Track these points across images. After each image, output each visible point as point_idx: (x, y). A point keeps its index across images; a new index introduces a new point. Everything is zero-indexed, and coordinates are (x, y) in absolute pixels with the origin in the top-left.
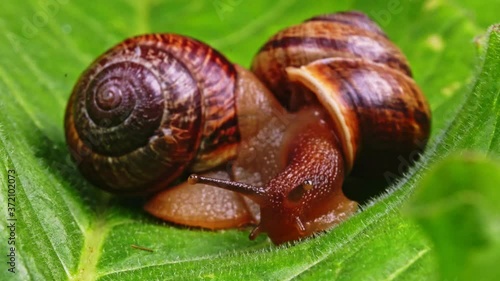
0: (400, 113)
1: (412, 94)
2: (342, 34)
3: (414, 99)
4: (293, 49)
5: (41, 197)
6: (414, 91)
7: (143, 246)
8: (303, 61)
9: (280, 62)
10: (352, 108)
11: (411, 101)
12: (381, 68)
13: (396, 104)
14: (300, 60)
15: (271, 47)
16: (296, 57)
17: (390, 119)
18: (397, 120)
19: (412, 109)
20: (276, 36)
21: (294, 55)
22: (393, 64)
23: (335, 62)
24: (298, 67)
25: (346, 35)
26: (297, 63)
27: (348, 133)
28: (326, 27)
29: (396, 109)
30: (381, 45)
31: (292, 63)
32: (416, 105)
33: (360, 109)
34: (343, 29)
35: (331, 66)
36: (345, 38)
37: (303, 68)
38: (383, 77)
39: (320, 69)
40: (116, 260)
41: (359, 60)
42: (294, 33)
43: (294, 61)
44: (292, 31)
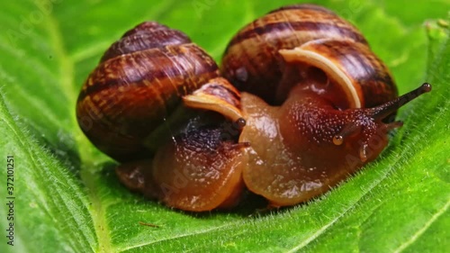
7: (149, 222)
9: (270, 46)
31: (284, 46)
35: (326, 45)
37: (297, 49)
39: (317, 48)
40: (129, 236)
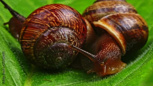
0: (137, 29)
1: (140, 20)
2: (110, 5)
3: (141, 22)
4: (93, 15)
5: (10, 62)
6: (140, 19)
8: (98, 18)
10: (120, 32)
11: (140, 23)
12: (126, 14)
13: (135, 26)
14: (97, 18)
15: (85, 15)
16: (95, 18)
17: (135, 32)
18: (137, 32)
19: (141, 26)
20: (86, 10)
21: (94, 17)
22: (130, 11)
23: (110, 17)
24: (97, 21)
25: (111, 5)
26: (96, 20)
27: (121, 42)
28: (103, 4)
29: (136, 28)
30: (124, 5)
32: (142, 24)
33: (123, 32)
34: (110, 3)
35: (109, 19)
36: (111, 6)
37: (99, 21)
38: (128, 18)
39: (105, 20)
41: (118, 13)
42: (92, 8)
43: (95, 19)
44: (91, 8)
